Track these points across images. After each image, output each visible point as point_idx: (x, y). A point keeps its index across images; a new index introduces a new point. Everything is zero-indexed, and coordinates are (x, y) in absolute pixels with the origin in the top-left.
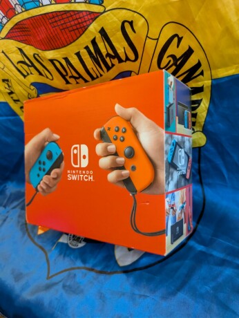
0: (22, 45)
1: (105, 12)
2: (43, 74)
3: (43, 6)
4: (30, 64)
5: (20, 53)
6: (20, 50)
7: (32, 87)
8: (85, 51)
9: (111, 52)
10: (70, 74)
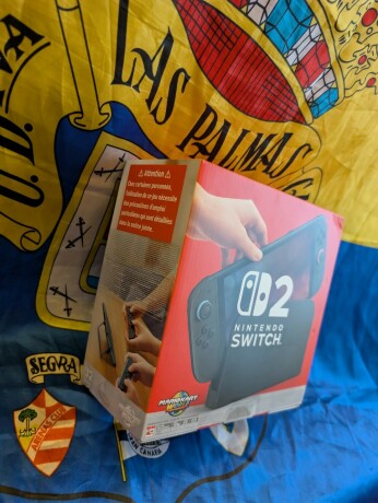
0: (181, 38)
1: (309, 125)
2: (154, 104)
3: (285, 59)
4: (155, 72)
5: (161, 41)
6: (169, 39)
7: (107, 109)
8: (256, 136)
9: (270, 157)
10: (203, 142)
